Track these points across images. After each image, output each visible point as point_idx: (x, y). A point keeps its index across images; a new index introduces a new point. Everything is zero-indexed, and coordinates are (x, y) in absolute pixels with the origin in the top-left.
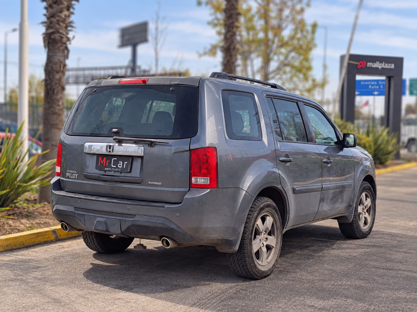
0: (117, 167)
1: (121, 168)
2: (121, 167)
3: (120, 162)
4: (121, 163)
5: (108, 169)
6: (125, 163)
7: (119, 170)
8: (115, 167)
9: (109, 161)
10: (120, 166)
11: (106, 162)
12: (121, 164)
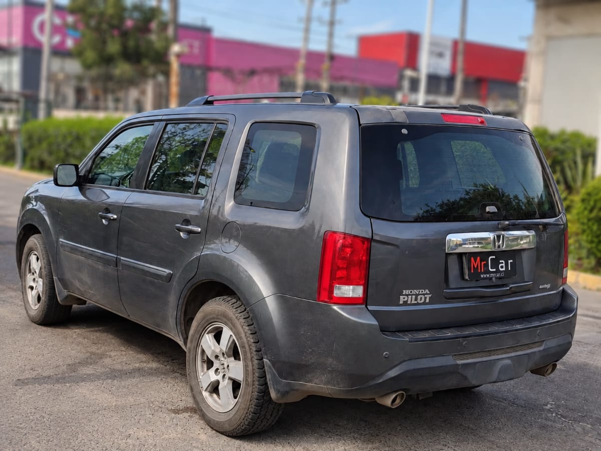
0: (498, 271)
1: (504, 271)
2: (504, 269)
3: (501, 261)
4: (502, 263)
5: (485, 276)
6: (509, 261)
7: (502, 275)
8: (495, 270)
9: (485, 262)
10: (502, 267)
11: (481, 263)
12: (504, 265)
